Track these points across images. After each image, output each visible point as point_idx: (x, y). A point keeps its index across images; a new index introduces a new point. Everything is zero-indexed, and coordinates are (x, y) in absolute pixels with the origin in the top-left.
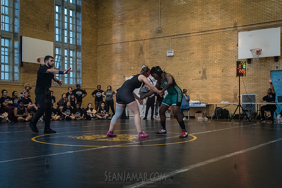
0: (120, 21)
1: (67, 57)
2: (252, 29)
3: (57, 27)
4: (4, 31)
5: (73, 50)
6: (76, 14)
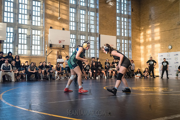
1: (123, 43)
3: (118, 28)
4: (92, 33)
6: (128, 20)
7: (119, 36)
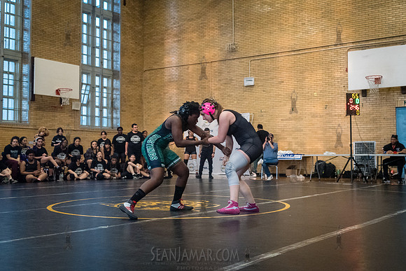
0: (176, 35)
1: (98, 86)
2: (368, 47)
3: (85, 44)
4: (9, 50)
5: (108, 77)
6: (112, 25)
7: (88, 65)
